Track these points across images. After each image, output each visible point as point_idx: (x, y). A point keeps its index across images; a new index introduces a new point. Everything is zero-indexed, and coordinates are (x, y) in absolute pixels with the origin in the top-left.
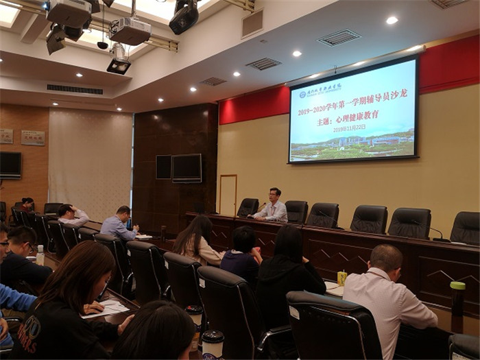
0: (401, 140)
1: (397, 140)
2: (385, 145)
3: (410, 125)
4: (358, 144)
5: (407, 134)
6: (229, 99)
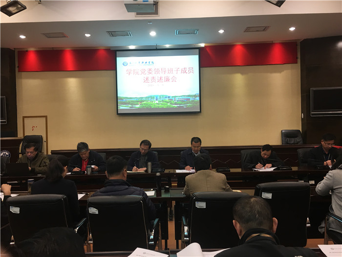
0: (191, 99)
1: (189, 99)
2: (183, 101)
3: (197, 91)
4: (167, 100)
5: (195, 96)
6: (32, 49)
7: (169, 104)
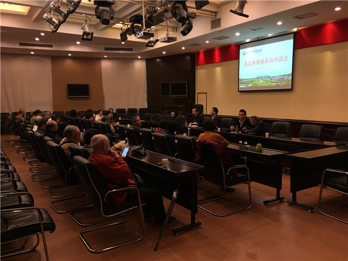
1: (284, 78)
2: (279, 80)
6: (202, 51)
7: (270, 83)
